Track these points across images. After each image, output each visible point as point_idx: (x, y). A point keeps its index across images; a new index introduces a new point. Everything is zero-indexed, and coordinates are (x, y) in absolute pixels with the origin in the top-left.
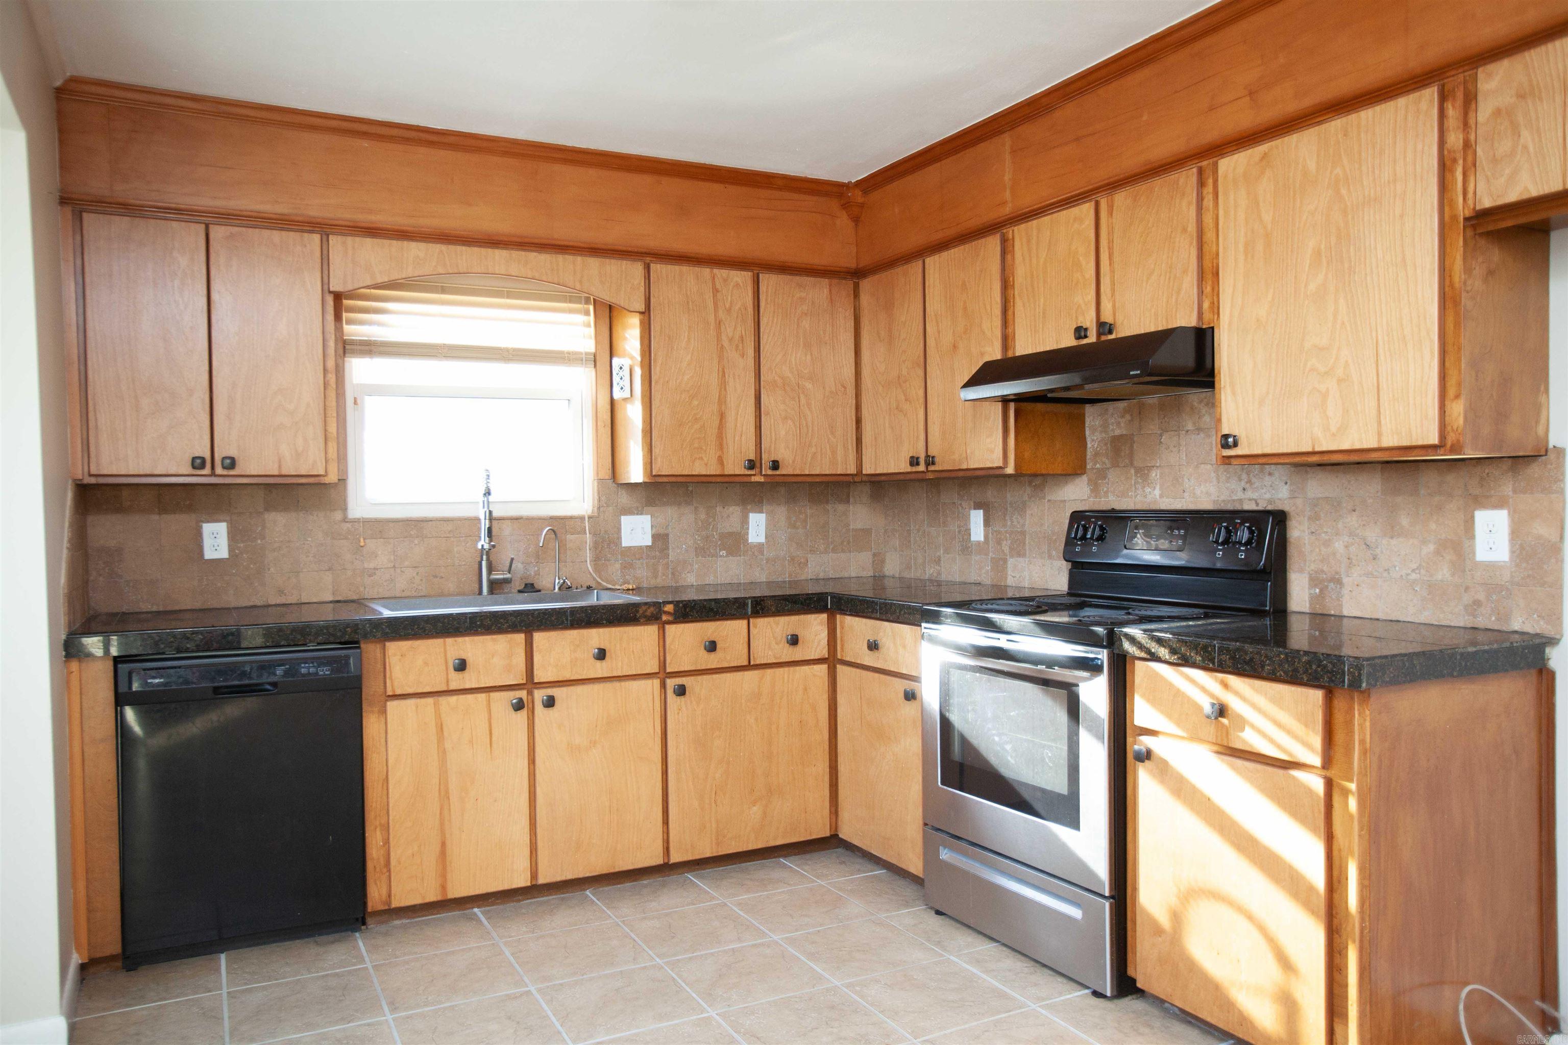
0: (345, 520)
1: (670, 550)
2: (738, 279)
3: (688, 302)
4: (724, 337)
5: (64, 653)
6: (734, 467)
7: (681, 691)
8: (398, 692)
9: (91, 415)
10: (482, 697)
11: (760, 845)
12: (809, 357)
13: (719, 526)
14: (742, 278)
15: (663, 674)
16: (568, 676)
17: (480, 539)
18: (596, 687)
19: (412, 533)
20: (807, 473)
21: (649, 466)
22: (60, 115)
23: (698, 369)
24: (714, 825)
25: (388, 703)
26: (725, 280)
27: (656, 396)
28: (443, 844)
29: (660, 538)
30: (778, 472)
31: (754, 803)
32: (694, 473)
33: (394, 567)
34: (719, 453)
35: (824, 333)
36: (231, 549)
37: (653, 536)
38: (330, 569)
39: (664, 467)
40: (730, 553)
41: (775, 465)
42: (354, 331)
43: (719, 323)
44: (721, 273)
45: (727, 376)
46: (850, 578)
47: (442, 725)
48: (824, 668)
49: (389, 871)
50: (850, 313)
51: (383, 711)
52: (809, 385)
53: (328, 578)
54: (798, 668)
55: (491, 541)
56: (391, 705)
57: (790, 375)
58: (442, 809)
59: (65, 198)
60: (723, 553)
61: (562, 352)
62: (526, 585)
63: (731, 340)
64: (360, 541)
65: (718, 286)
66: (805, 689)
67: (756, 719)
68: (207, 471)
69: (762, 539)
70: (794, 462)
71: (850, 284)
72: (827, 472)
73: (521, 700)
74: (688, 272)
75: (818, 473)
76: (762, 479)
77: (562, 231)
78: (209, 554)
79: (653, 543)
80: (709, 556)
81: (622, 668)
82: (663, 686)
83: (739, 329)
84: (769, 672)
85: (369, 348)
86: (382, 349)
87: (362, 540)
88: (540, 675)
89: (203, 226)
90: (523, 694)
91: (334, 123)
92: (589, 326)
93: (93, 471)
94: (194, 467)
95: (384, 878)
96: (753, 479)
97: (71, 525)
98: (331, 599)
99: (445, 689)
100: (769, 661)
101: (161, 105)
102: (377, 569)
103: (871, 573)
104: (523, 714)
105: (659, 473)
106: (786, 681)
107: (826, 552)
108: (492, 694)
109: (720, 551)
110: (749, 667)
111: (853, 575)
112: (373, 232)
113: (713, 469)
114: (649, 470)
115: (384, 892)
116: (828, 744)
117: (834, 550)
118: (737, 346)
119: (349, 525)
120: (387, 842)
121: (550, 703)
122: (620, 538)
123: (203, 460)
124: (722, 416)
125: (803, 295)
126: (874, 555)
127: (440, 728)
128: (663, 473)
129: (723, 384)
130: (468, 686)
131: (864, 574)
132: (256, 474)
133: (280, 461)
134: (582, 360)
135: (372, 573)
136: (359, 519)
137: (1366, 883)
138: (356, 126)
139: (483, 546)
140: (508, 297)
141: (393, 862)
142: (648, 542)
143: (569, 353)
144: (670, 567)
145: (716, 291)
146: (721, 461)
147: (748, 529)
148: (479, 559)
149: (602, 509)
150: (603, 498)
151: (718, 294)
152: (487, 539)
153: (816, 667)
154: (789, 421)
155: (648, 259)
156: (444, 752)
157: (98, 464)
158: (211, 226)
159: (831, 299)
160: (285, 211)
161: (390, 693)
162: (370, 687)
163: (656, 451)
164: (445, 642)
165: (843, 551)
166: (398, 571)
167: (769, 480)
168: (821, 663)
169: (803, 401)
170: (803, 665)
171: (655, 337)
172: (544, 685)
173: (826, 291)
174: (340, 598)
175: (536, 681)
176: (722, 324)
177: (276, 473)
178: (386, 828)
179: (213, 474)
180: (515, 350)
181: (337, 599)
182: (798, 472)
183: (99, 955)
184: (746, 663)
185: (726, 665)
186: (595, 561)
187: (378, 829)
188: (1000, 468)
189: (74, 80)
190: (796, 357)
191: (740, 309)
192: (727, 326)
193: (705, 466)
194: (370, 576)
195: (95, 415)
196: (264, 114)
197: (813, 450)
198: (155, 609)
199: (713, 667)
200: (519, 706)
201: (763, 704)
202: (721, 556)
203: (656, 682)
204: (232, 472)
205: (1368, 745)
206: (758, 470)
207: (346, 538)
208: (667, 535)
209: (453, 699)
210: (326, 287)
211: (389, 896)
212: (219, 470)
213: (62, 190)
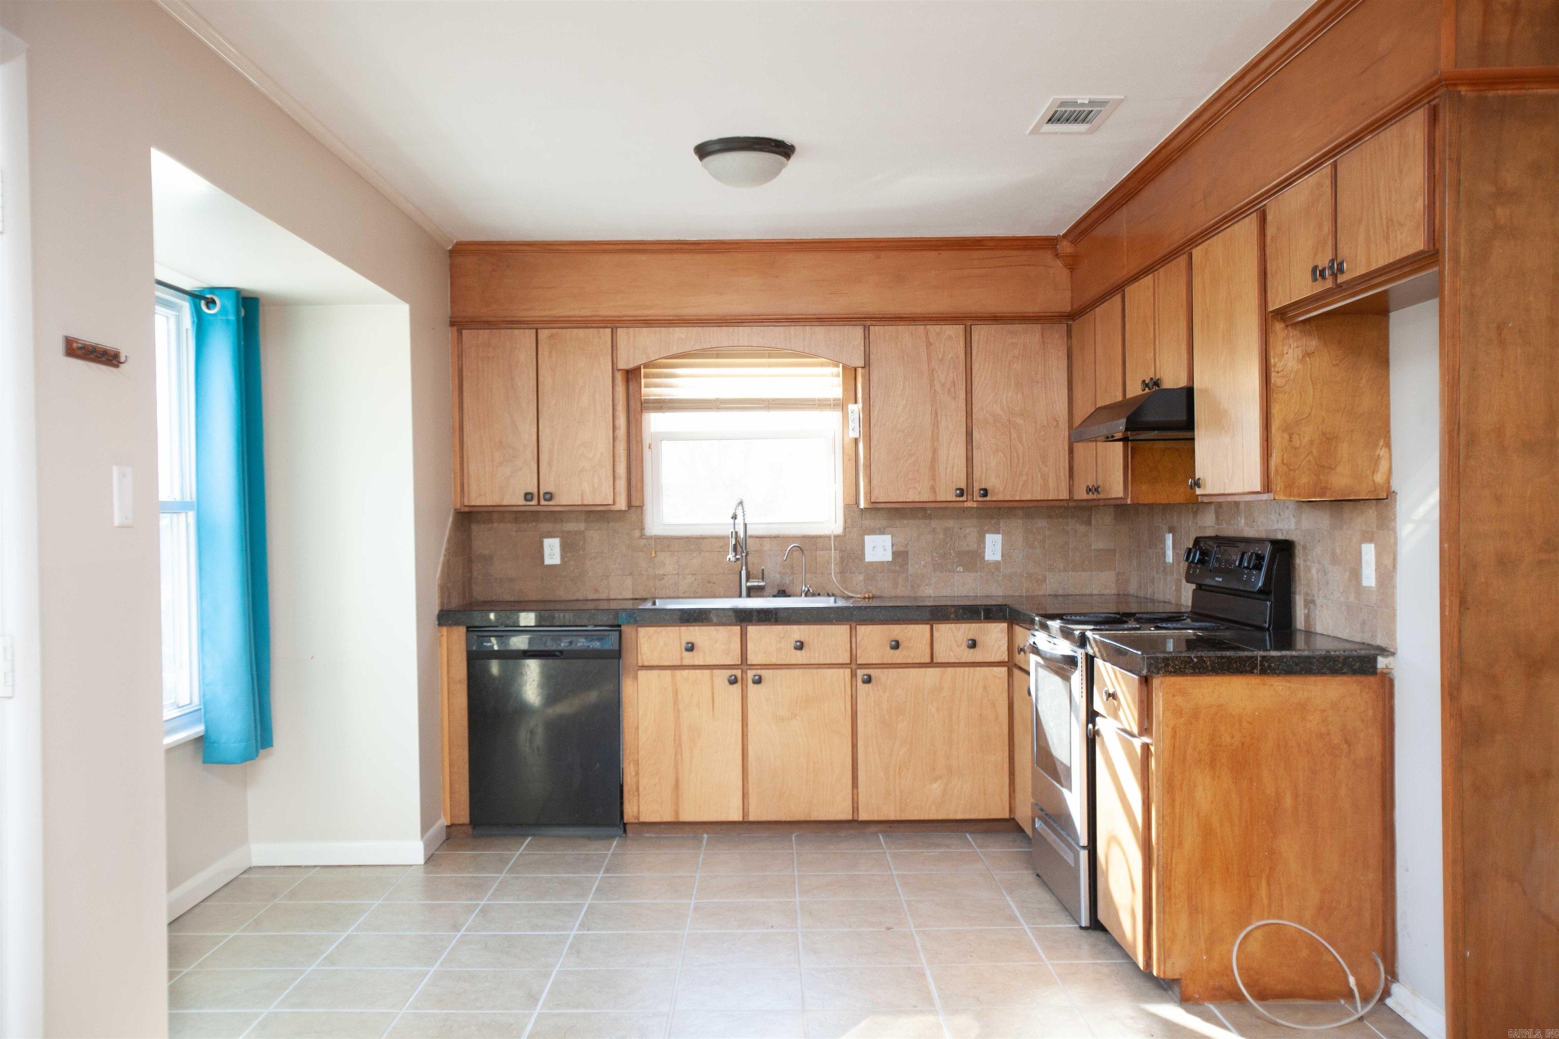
0: (642, 536)
1: (910, 566)
2: (950, 332)
3: (903, 356)
4: (936, 383)
5: (437, 623)
6: (947, 494)
7: (868, 680)
8: (646, 664)
9: (465, 465)
10: (706, 672)
11: (940, 817)
12: (1020, 396)
13: (956, 545)
14: (955, 331)
15: (853, 665)
16: (774, 661)
17: (729, 554)
18: (797, 672)
19: (692, 547)
20: (1018, 499)
21: (869, 495)
22: (452, 266)
23: (912, 412)
24: (897, 793)
25: (639, 672)
26: (938, 334)
27: (875, 437)
28: (677, 780)
29: (900, 555)
30: (988, 498)
31: (936, 780)
32: (908, 500)
33: (678, 574)
34: (931, 483)
35: (1036, 374)
36: (563, 557)
37: (893, 553)
38: (631, 574)
39: (880, 495)
40: (967, 569)
41: (985, 492)
42: (650, 392)
43: (932, 372)
44: (933, 329)
45: (939, 416)
46: (1091, 595)
47: (677, 690)
48: (1004, 670)
49: (639, 795)
50: (1063, 354)
51: (636, 677)
52: (1019, 421)
53: (629, 582)
54: (978, 669)
55: (736, 555)
56: (642, 674)
57: (1001, 413)
58: (676, 754)
59: (454, 322)
60: (960, 569)
61: (814, 400)
62: (779, 591)
63: (943, 385)
64: (652, 554)
65: (932, 340)
66: (985, 688)
67: (937, 709)
68: (534, 502)
69: (998, 557)
70: (1005, 488)
71: (1064, 327)
72: (1039, 498)
73: (736, 678)
74: (904, 332)
75: (1029, 499)
76: (975, 505)
77: (794, 307)
78: (548, 561)
79: (893, 559)
80: (946, 571)
81: (819, 658)
82: (853, 675)
83: (951, 375)
84: (950, 670)
85: (662, 405)
86: (671, 405)
87: (653, 553)
88: (752, 659)
89: (534, 331)
90: (738, 673)
91: (620, 247)
92: (838, 376)
93: (466, 504)
94: (526, 500)
95: (635, 799)
96: (966, 505)
97: (448, 540)
98: (631, 597)
99: (679, 663)
100: (950, 661)
101: (510, 251)
102: (665, 575)
103: (1114, 592)
104: (737, 688)
105: (877, 501)
106: (966, 678)
107: (1065, 570)
108: (715, 671)
109: (957, 567)
110: (932, 663)
111: (1095, 592)
112: (648, 323)
113: (926, 496)
114: (869, 497)
115: (635, 809)
116: (1007, 737)
117: (1073, 570)
118: (949, 390)
119: (645, 541)
120: (637, 774)
121: (758, 681)
122: (863, 554)
123: (531, 494)
124: (935, 451)
125: (1014, 341)
126: (1118, 574)
127: (676, 692)
128: (881, 500)
129: (936, 424)
130: (697, 663)
131: (1107, 592)
132: (566, 504)
133: (582, 494)
134: (830, 405)
135: (662, 577)
136: (651, 536)
137: (1161, 822)
138: (636, 247)
139: (730, 559)
140: (769, 357)
141: (641, 789)
142: (889, 558)
143: (819, 400)
144: (910, 580)
145: (929, 344)
146: (933, 489)
147: (985, 548)
148: (740, 569)
149: (847, 530)
150: (849, 520)
151: (931, 347)
152: (734, 554)
153: (995, 669)
154: (1000, 454)
155: (868, 323)
156: (678, 710)
157: (469, 499)
158: (539, 330)
159: (1043, 341)
160: (589, 314)
161: (640, 664)
162: (628, 659)
163: (874, 482)
164: (680, 630)
165: (1084, 570)
166: (681, 577)
167: (981, 506)
168: (1001, 666)
169: (1014, 435)
170: (983, 666)
171: (873, 388)
172: (756, 667)
173: (1038, 336)
174: (637, 597)
175: (749, 663)
176: (935, 372)
177: (580, 503)
178: (637, 763)
179: (539, 504)
180: (774, 400)
181: (635, 597)
182: (1008, 498)
183: (457, 822)
184: (928, 660)
185: (910, 661)
186: (841, 573)
187: (632, 763)
188: (1121, 498)
189: (459, 244)
190: (1007, 396)
191: (952, 358)
192: (940, 373)
193: (918, 493)
194: (660, 580)
195: (468, 466)
196: (573, 248)
197: (1024, 478)
198: (512, 599)
199: (898, 662)
200: (733, 681)
201: (944, 697)
202: (957, 572)
203: (848, 672)
204: (551, 503)
205: (1161, 719)
206: (970, 497)
207: (643, 551)
208: (907, 553)
209: (685, 673)
210: (615, 366)
211: (639, 813)
212: (543, 502)
213: (451, 317)
